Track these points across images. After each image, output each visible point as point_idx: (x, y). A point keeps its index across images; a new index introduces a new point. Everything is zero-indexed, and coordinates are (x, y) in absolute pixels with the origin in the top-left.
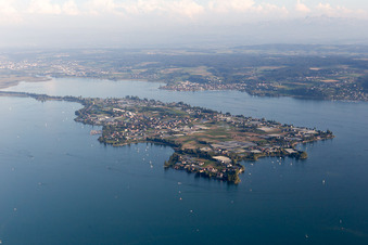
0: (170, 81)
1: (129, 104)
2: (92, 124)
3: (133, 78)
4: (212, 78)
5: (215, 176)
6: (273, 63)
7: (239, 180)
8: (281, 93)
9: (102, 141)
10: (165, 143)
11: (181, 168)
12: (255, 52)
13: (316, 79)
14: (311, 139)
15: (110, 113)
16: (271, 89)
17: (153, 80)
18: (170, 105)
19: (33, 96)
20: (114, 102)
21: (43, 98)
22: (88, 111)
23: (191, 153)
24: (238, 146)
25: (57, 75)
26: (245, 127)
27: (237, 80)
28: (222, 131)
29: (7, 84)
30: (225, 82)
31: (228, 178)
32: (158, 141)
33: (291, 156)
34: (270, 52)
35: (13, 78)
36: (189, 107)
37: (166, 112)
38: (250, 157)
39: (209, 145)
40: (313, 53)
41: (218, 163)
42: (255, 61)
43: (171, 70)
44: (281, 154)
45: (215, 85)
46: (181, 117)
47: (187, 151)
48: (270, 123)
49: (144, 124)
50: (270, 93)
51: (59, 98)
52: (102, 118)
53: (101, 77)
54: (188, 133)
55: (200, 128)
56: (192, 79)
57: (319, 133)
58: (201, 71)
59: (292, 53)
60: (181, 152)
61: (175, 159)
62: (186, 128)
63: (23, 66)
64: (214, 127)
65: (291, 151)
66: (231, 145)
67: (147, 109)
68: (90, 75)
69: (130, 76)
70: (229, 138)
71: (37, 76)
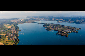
0: (57, 21)
1: (51, 24)
2: (45, 27)
3: (52, 20)
4: (64, 21)
5: (64, 36)
6: (73, 18)
7: (68, 36)
8: (74, 23)
9: (47, 30)
10: (57, 30)
11: (59, 34)
12: (70, 17)
13: (79, 21)
15: (48, 26)
16: (72, 22)
17: (55, 21)
18: (57, 25)
19: (37, 23)
20: (49, 24)
21: (39, 23)
22: (45, 25)
23: (61, 32)
24: (68, 31)
25: (41, 20)
26: (69, 28)
27: (67, 21)
28: (65, 29)
29: (34, 21)
30: (66, 21)
31: (66, 36)
32: (55, 30)
33: (76, 32)
35: (35, 20)
36: (60, 25)
37: (57, 26)
38: (69, 32)
39: (63, 31)
40: (78, 17)
41: (65, 34)
42: (70, 18)
43: (57, 19)
44: (74, 32)
45: (64, 22)
46: (59, 26)
47: (60, 32)
48: (72, 27)
49: (54, 27)
50: (72, 23)
51: (41, 23)
52: (47, 26)
53: (47, 20)
54: (60, 29)
55: (62, 28)
56: (61, 21)
57: (79, 28)
59: (75, 17)
60: (59, 32)
61: (58, 33)
62: (60, 28)
64: (64, 28)
65: (75, 31)
66: (67, 31)
67: (54, 25)
68: (45, 20)
70: (66, 30)
71: (38, 20)
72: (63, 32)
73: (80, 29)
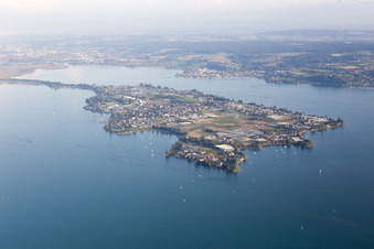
0: (187, 69)
1: (142, 92)
2: (101, 112)
3: (151, 64)
4: (231, 64)
5: (214, 165)
6: (296, 50)
7: (238, 169)
8: (300, 80)
9: (108, 129)
10: (171, 131)
11: (182, 157)
12: (280, 38)
13: (337, 65)
14: (321, 128)
15: (121, 101)
16: (289, 76)
17: (171, 68)
18: (183, 93)
19: (47, 83)
20: (127, 90)
21: (56, 85)
22: (99, 99)
23: (195, 141)
24: (243, 134)
25: (75, 63)
26: (255, 115)
27: (256, 67)
28: (231, 120)
29: (23, 72)
30: (243, 69)
31: (228, 166)
33: (297, 144)
34: (295, 38)
35: (30, 65)
36: (201, 95)
37: (176, 100)
38: (254, 146)
39: (214, 133)
40: (339, 39)
41: (221, 152)
42: (278, 47)
43: (190, 57)
44: (287, 143)
45: (233, 72)
46: (191, 104)
47: (190, 140)
48: (282, 111)
49: (155, 111)
50: (287, 80)
51: (72, 86)
52: (112, 106)
53: (119, 64)
54: (195, 122)
55: (210, 116)
56: (211, 66)
57: (331, 122)
58: (221, 58)
59: (318, 39)
60: (185, 140)
61: (177, 148)
62: (195, 116)
63: (42, 53)
64: (223, 115)
65: (297, 139)
66: (238, 132)
67: (158, 97)
68: (108, 62)
69: (149, 63)
70: (237, 126)
71: (53, 64)
72: (210, 145)
73: (335, 123)
